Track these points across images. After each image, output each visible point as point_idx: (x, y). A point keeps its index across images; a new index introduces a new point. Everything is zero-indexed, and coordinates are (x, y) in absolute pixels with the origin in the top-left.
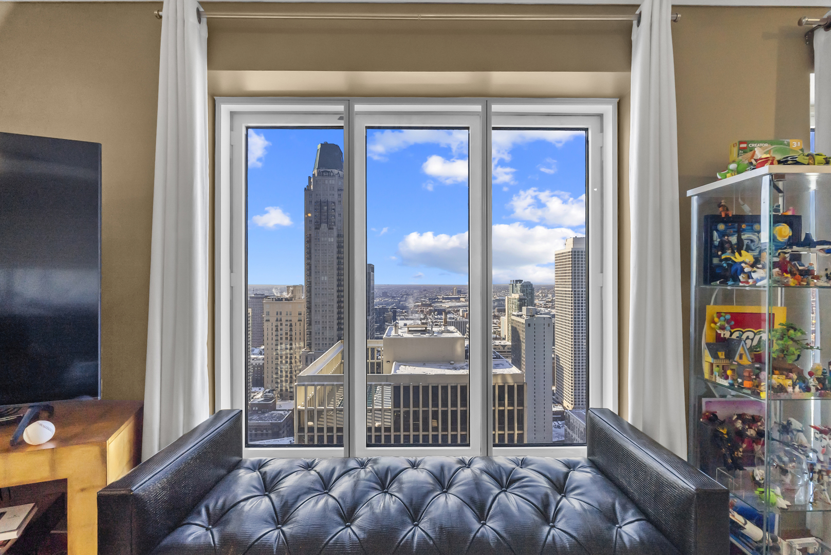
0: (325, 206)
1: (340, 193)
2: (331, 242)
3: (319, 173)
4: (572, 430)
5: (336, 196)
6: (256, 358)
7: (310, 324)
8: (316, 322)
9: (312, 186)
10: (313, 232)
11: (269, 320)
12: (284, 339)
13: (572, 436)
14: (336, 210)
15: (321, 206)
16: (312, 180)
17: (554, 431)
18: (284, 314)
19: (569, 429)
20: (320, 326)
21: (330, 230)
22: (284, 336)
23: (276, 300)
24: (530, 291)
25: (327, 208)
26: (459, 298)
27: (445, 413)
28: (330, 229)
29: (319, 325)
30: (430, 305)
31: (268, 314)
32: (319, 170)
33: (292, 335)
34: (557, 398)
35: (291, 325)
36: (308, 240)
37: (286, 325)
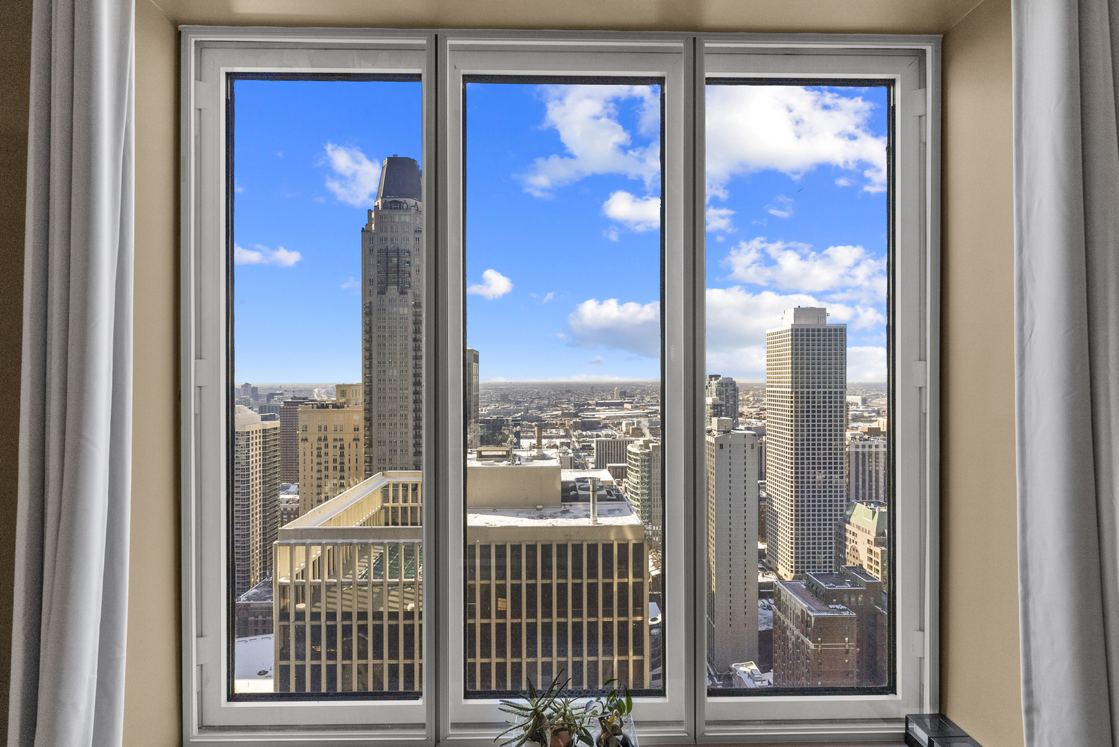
0: (394, 257)
1: (417, 235)
2: (403, 314)
3: (384, 205)
4: (784, 613)
5: (412, 241)
6: (293, 500)
7: (369, 445)
8: (380, 442)
9: (373, 225)
10: (375, 299)
11: (306, 440)
12: (331, 468)
13: (784, 622)
14: (412, 262)
15: (387, 257)
16: (373, 216)
17: (761, 614)
18: (331, 429)
19: (779, 610)
20: (386, 449)
21: (402, 296)
22: (331, 465)
23: (318, 407)
24: (732, 392)
25: (398, 261)
26: (622, 404)
27: (516, 589)
28: (402, 293)
29: (384, 447)
30: (576, 415)
31: (305, 429)
32: (385, 199)
33: (343, 463)
34: (769, 562)
35: (342, 447)
36: (368, 312)
37: (335, 447)
